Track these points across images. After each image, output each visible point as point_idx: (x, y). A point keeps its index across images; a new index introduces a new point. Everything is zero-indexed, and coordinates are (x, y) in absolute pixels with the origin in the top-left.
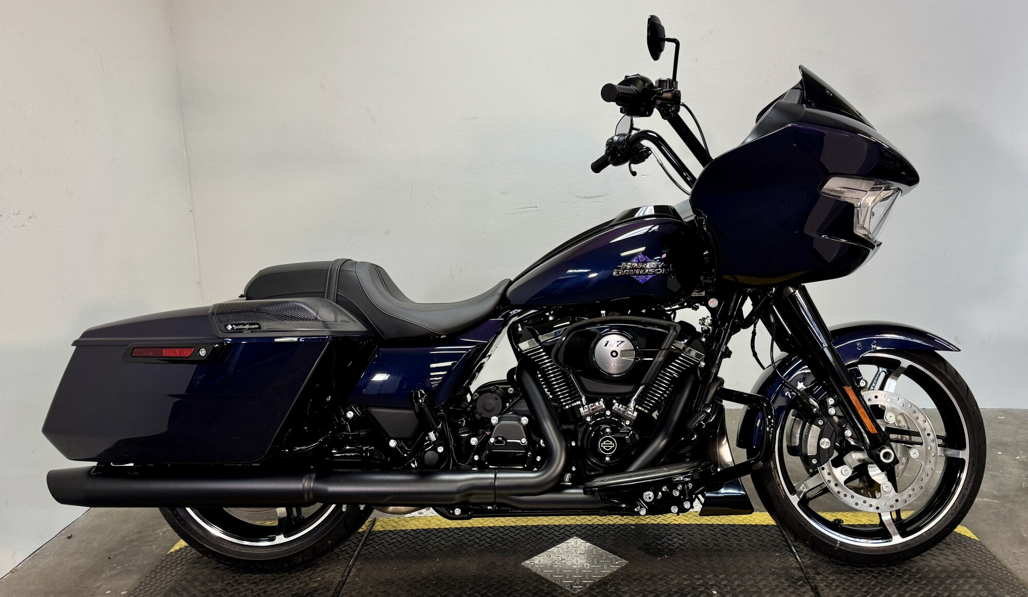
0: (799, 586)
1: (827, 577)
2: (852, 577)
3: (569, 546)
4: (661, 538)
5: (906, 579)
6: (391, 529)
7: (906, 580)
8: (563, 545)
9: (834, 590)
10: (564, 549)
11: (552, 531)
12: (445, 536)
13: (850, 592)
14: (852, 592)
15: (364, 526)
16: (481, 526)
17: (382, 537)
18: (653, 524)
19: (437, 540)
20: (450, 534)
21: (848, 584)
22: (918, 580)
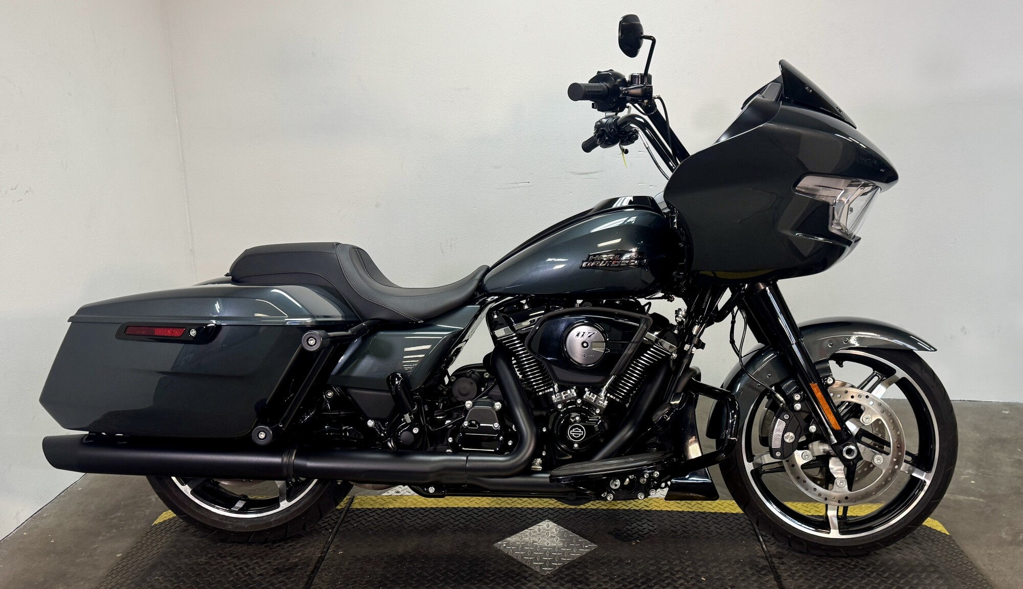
0: (763, 575)
1: (791, 567)
2: (815, 569)
3: (541, 528)
4: (632, 523)
5: (869, 571)
6: (369, 507)
7: (869, 573)
8: (535, 528)
9: (797, 580)
10: (536, 532)
11: (525, 513)
12: (420, 516)
13: (812, 582)
14: (814, 583)
15: (342, 504)
16: (457, 506)
17: (360, 515)
18: (624, 509)
19: (413, 519)
20: (425, 514)
21: (811, 575)
22: (881, 573)
